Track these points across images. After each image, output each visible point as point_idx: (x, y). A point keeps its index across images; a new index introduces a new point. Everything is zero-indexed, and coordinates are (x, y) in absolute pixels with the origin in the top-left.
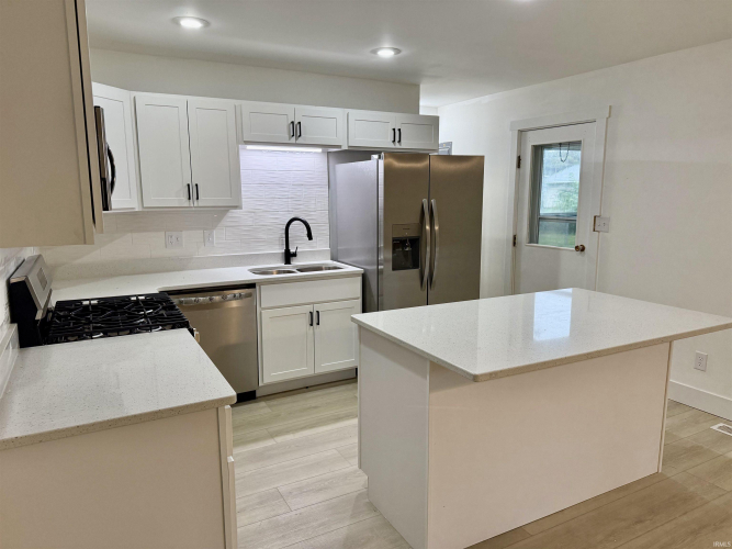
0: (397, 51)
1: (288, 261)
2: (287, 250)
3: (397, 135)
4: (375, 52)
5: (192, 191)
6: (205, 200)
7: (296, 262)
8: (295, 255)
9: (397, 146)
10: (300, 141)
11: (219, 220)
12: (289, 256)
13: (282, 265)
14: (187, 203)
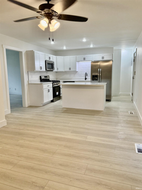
4: (90, 46)
5: (70, 69)
6: (72, 70)
8: (87, 79)
9: (103, 59)
10: (85, 60)
12: (86, 79)
14: (69, 70)
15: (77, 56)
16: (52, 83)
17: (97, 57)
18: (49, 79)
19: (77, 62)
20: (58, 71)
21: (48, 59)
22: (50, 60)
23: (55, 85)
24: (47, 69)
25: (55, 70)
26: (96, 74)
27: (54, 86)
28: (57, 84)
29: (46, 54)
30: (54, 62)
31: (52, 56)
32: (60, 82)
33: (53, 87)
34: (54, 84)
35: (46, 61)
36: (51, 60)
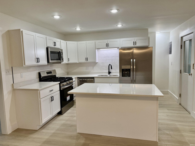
0: (122, 25)
1: (109, 74)
2: (109, 71)
3: (135, 43)
4: (117, 26)
5: (87, 59)
6: (89, 61)
7: (111, 74)
8: (111, 72)
9: (135, 46)
10: (108, 47)
11: (95, 65)
12: (109, 73)
13: (108, 74)
14: (86, 61)
15: (97, 41)
16: (60, 84)
17: (126, 42)
18: (55, 76)
19: (96, 50)
20: (69, 62)
21: (51, 45)
22: (55, 47)
23: (63, 85)
24: (50, 61)
25: (65, 61)
26: (127, 67)
27: (62, 88)
28: (67, 84)
29: (48, 37)
30: (62, 50)
31: (59, 40)
32: (72, 79)
33: (60, 90)
34: (61, 85)
35: (47, 48)
36: (58, 46)
